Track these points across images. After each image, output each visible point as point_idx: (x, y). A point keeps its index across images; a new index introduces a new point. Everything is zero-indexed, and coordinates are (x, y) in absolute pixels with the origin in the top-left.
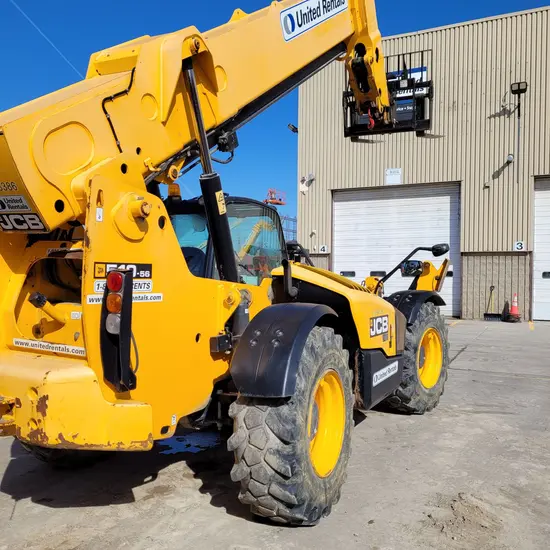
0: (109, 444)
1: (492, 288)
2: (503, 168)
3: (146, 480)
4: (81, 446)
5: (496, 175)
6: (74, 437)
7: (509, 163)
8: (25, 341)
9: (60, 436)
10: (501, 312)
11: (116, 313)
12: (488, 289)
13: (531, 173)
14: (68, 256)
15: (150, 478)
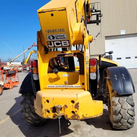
0: (95, 116)
2: (98, 35)
4: (88, 118)
5: (97, 36)
6: (86, 115)
7: (99, 33)
8: (53, 86)
9: (83, 115)
11: (93, 73)
13: (104, 36)
14: (66, 56)
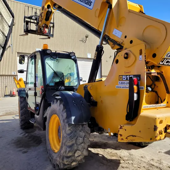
1: (6, 87)
3: (102, 156)
10: (9, 94)
12: (5, 87)
13: (16, 51)
15: (100, 155)
